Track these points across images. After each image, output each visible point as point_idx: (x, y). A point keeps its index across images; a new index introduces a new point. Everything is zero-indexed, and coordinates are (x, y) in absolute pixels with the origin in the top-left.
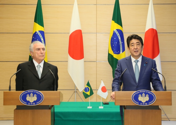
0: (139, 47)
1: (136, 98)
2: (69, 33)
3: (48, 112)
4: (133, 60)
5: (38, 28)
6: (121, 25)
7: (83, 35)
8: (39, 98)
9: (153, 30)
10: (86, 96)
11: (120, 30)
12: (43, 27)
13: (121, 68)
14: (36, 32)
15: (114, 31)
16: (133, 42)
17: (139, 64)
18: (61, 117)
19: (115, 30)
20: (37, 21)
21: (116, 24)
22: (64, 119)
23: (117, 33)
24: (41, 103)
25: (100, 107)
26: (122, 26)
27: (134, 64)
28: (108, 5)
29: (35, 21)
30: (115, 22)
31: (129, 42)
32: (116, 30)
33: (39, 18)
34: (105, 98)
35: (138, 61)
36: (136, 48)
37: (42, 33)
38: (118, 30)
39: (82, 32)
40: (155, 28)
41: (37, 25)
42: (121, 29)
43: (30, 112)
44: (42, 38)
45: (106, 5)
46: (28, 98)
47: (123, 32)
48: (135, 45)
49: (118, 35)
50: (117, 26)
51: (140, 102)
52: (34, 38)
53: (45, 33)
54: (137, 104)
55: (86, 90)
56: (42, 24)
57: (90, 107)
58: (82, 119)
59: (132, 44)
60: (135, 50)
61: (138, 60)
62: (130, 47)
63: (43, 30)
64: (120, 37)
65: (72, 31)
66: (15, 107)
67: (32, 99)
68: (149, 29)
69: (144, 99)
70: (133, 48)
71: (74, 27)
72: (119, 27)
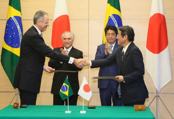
0: (114, 37)
2: (52, 20)
6: (119, 9)
9: (159, 15)
11: (117, 15)
12: (20, 11)
14: (11, 18)
15: (110, 17)
16: (109, 32)
19: (111, 15)
20: (13, 5)
23: (113, 19)
26: (120, 11)
29: (10, 4)
30: (111, 5)
31: (107, 31)
32: (113, 15)
36: (111, 37)
37: (19, 19)
38: (114, 15)
39: (70, 18)
40: (162, 13)
41: (12, 8)
44: (18, 25)
47: (122, 18)
48: (111, 35)
49: (115, 21)
50: (114, 11)
52: (9, 25)
53: (23, 20)
57: (69, 112)
59: (108, 34)
61: (113, 45)
62: (107, 36)
63: (20, 15)
64: (117, 24)
68: (155, 15)
70: (109, 37)
72: (116, 12)
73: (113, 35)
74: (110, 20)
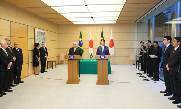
1: (101, 57)
3: (76, 61)
5: (81, 39)
7: (93, 41)
8: (74, 57)
10: (91, 57)
24: (74, 59)
27: (102, 48)
33: (81, 37)
37: (82, 41)
43: (72, 61)
46: (71, 57)
51: (102, 58)
54: (101, 59)
55: (91, 56)
56: (81, 38)
57: (92, 60)
65: (90, 40)
66: (68, 60)
67: (72, 57)
69: (103, 57)
70: (102, 43)
71: (90, 39)
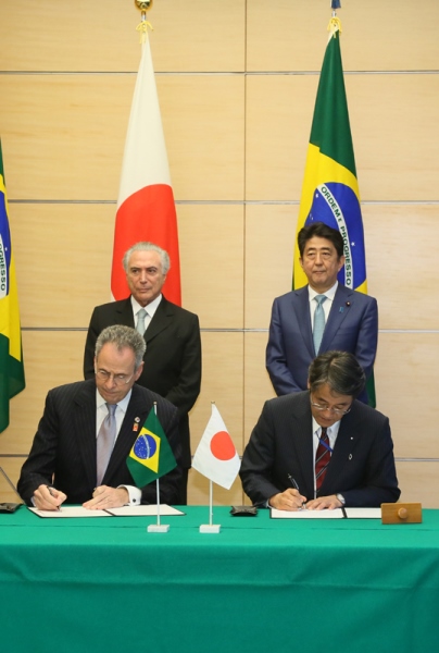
0: (328, 262)
2: (115, 202)
4: (313, 293)
6: (350, 165)
7: (178, 208)
11: (343, 186)
13: (280, 318)
15: (317, 191)
17: (327, 306)
18: (18, 572)
19: (320, 186)
21: (327, 161)
22: (32, 577)
23: (330, 199)
25: (205, 529)
26: (353, 171)
27: (313, 305)
28: (296, 73)
30: (321, 151)
31: (304, 242)
34: (228, 488)
35: (325, 298)
36: (318, 262)
38: (333, 186)
39: (176, 198)
42: (347, 184)
45: (287, 73)
47: (361, 197)
48: (318, 255)
49: (335, 208)
50: (330, 170)
57: (160, 529)
58: (115, 579)
59: (311, 252)
60: (315, 268)
61: (326, 294)
62: (306, 259)
64: (341, 216)
70: (311, 263)
72: (341, 175)
73: (326, 257)
74: (318, 202)
